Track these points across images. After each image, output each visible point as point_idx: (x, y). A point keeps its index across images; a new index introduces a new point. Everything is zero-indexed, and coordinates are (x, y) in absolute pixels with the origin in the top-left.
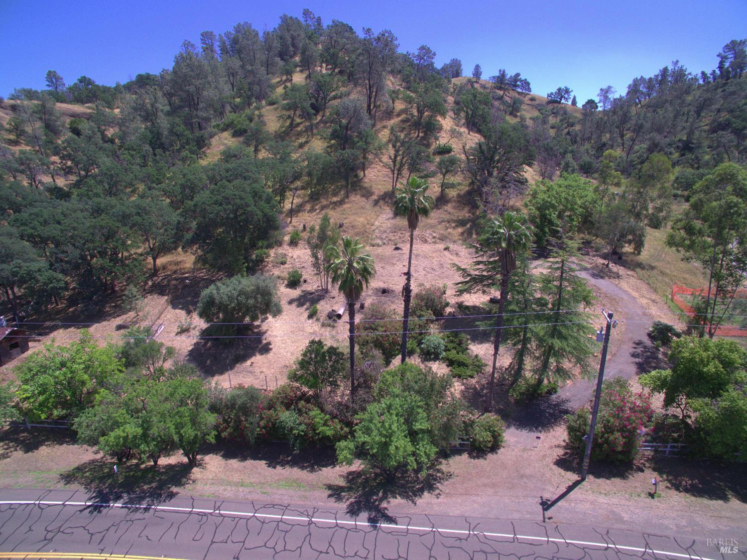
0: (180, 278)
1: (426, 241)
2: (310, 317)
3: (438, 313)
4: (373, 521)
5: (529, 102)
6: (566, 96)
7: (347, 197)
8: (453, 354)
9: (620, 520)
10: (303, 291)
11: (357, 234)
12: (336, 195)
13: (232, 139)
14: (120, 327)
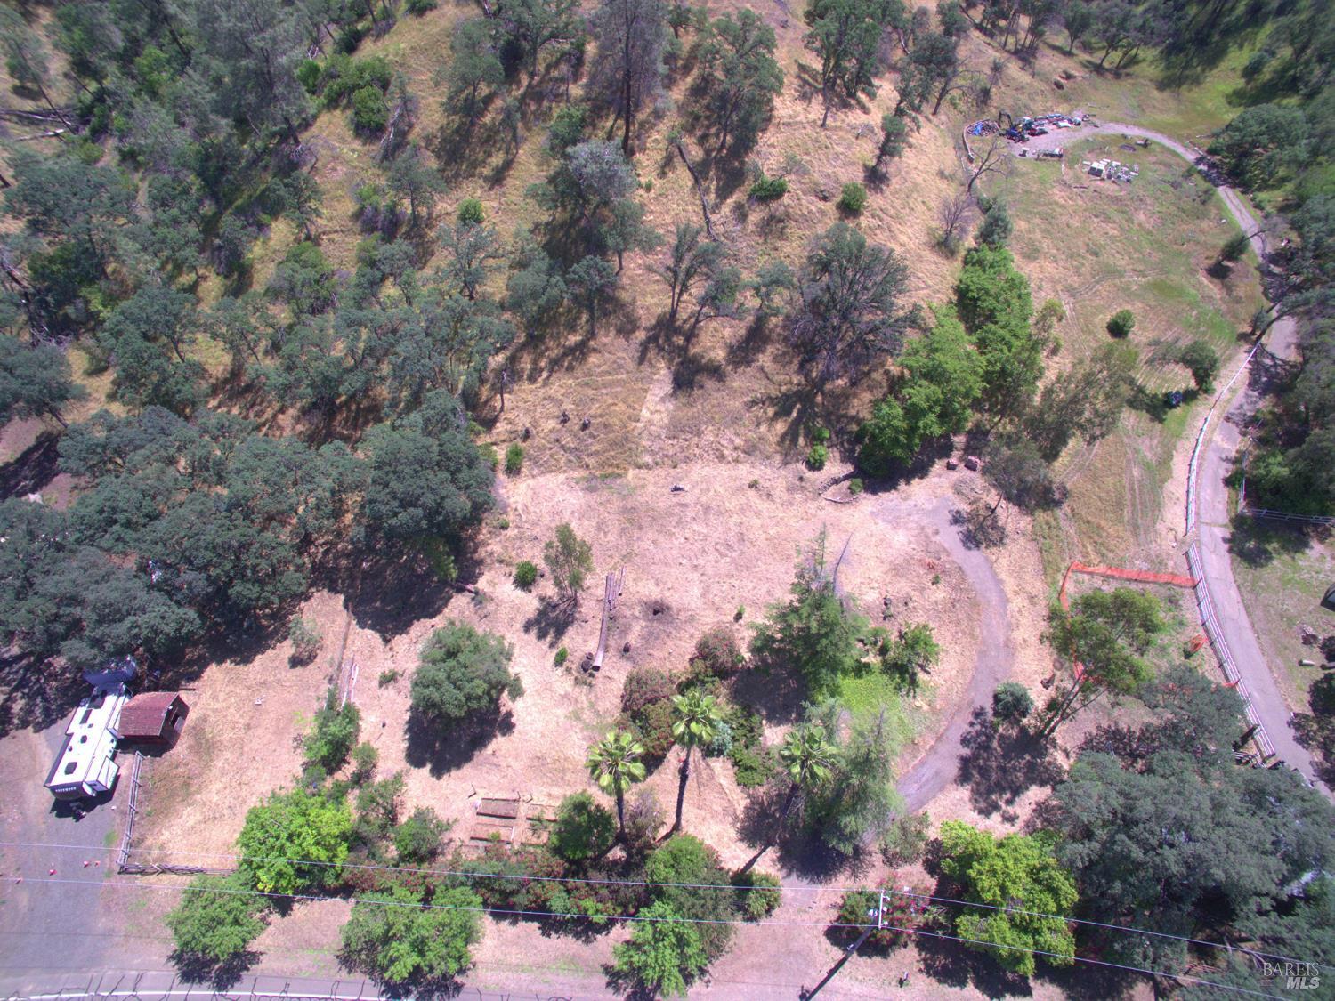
1: (722, 458)
2: (558, 663)
7: (592, 334)
8: (741, 749)
10: (542, 599)
11: (613, 444)
12: (572, 328)
13: (357, 145)
14: (296, 662)
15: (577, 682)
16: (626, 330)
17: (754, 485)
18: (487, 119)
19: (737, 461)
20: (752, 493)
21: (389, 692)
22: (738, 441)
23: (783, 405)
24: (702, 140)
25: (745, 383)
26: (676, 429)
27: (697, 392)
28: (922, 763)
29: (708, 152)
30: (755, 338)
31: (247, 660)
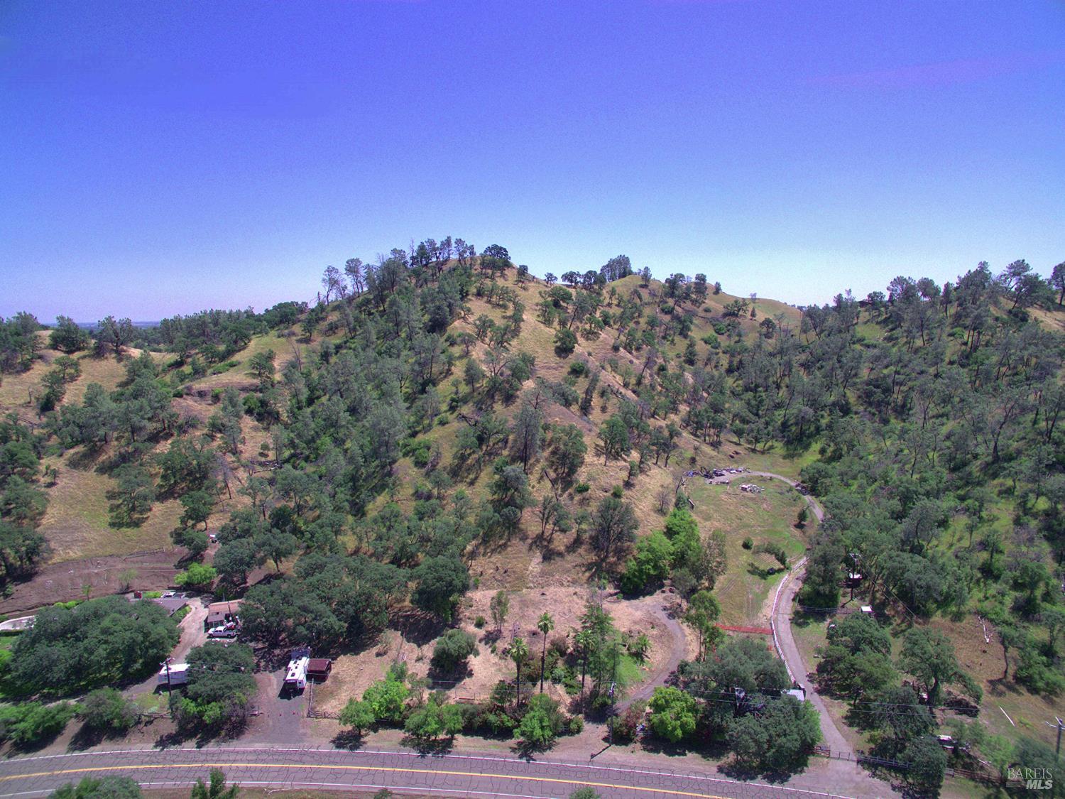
0: (405, 616)
1: (562, 585)
2: (492, 652)
3: (563, 653)
4: (528, 761)
5: (703, 314)
6: (744, 308)
7: (509, 540)
8: (568, 681)
9: (615, 760)
10: (487, 632)
11: (517, 579)
12: (501, 537)
13: (415, 469)
14: (378, 655)
15: (500, 658)
16: (524, 538)
17: (575, 594)
18: (469, 462)
19: (569, 586)
20: (575, 597)
21: (420, 664)
22: (569, 579)
23: (589, 567)
24: (555, 470)
25: (572, 559)
26: (543, 574)
27: (552, 561)
28: (646, 688)
29: (558, 475)
30: (577, 542)
31: (357, 654)
